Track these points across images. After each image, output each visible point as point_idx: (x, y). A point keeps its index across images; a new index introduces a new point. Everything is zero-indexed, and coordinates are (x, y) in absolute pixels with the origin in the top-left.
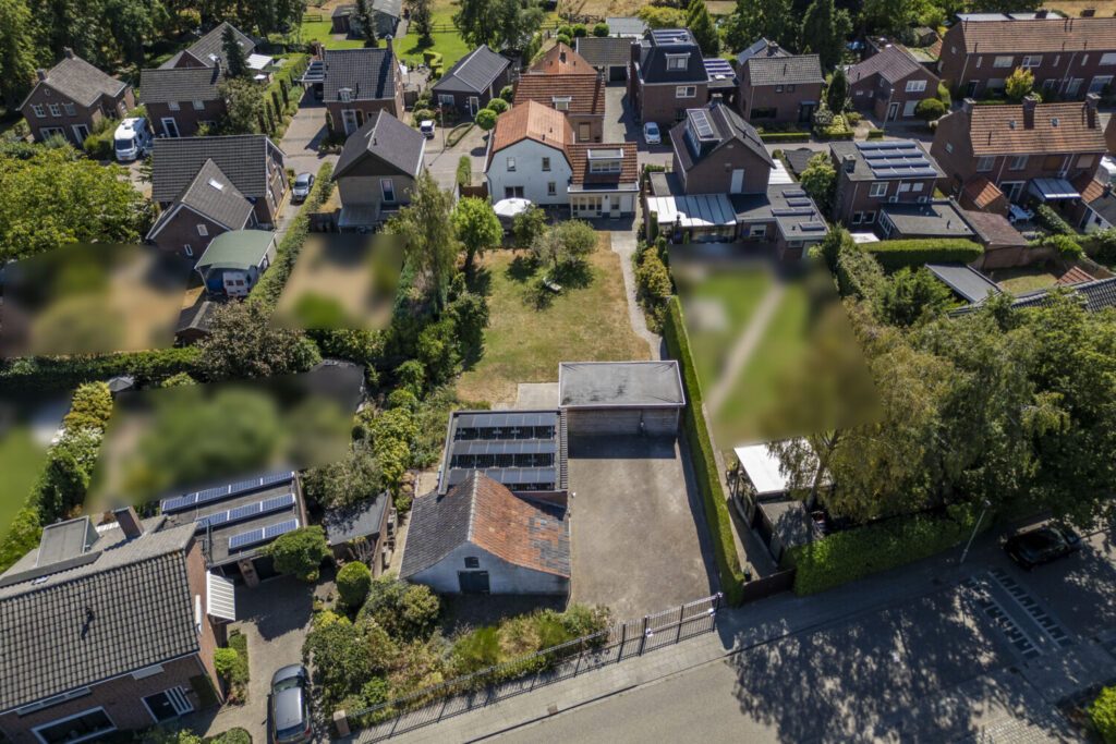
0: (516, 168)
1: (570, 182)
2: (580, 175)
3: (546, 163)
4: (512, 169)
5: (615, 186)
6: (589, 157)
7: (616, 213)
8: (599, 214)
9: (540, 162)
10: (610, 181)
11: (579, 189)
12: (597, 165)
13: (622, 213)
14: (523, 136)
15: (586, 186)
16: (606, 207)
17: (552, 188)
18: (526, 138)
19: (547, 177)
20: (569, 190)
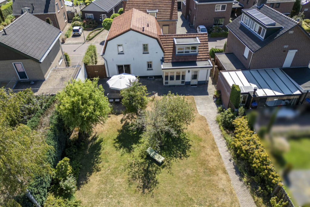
0: (124, 52)
1: (163, 61)
2: (170, 56)
3: (145, 48)
4: (122, 53)
5: (194, 63)
6: (176, 43)
7: (195, 82)
8: (183, 82)
9: (141, 48)
10: (190, 60)
11: (169, 66)
12: (181, 49)
13: (199, 82)
14: (128, 29)
15: (174, 64)
16: (188, 78)
17: (150, 66)
18: (131, 30)
19: (147, 58)
20: (162, 67)
